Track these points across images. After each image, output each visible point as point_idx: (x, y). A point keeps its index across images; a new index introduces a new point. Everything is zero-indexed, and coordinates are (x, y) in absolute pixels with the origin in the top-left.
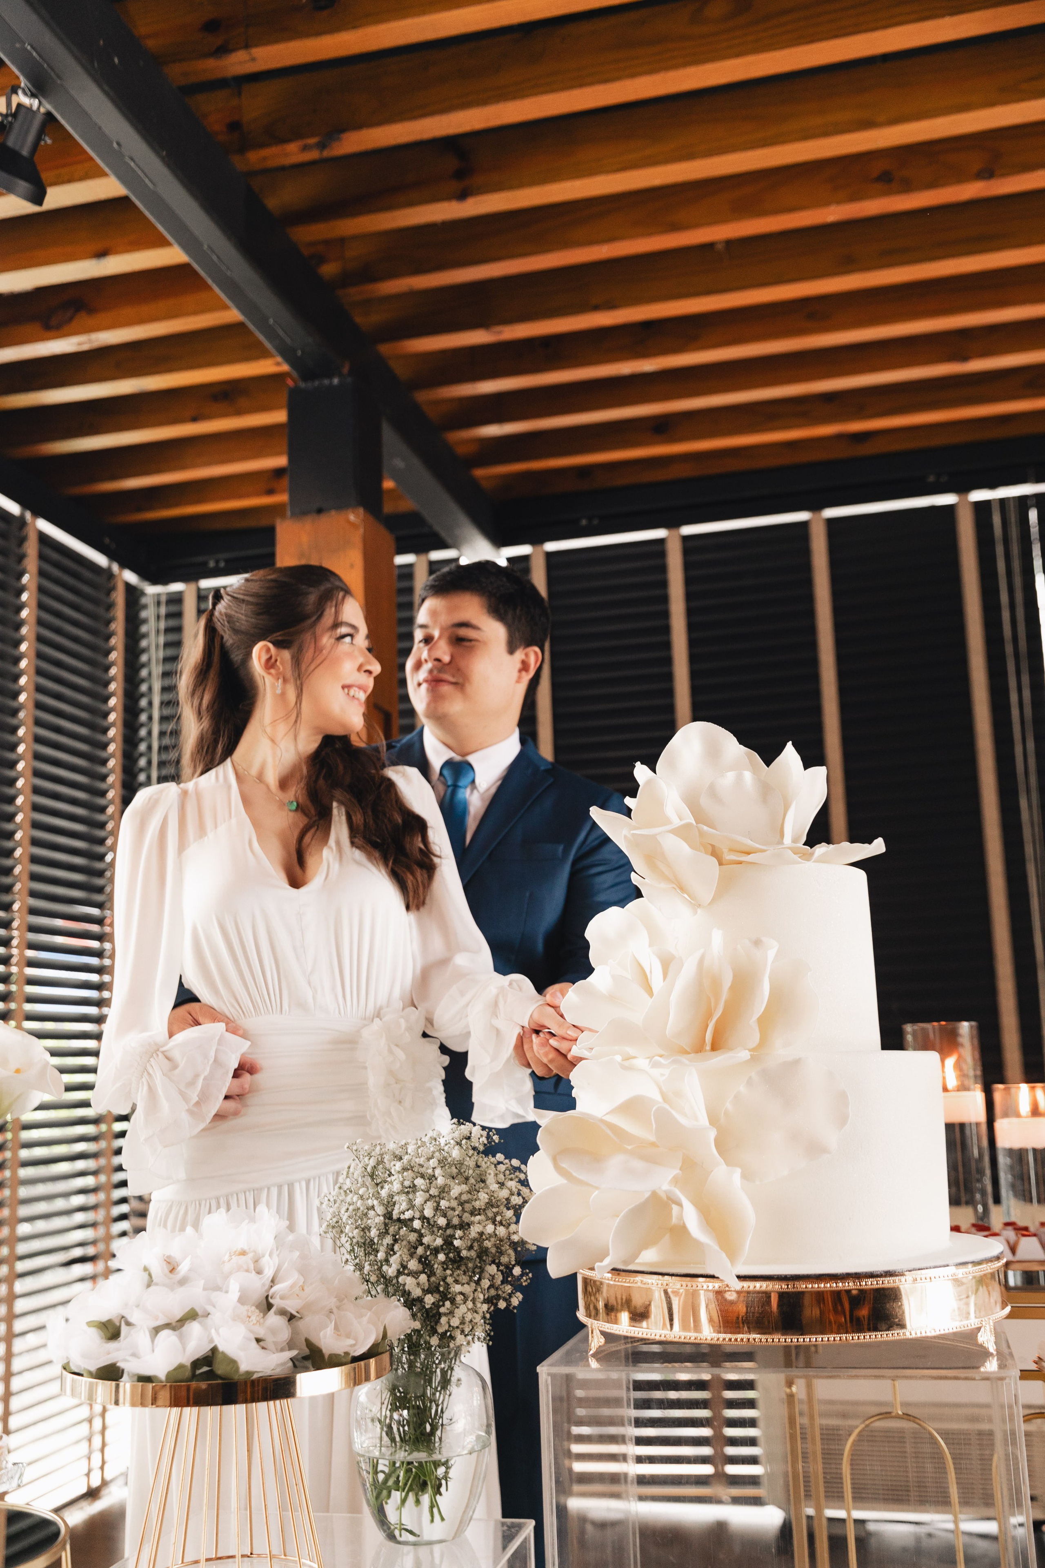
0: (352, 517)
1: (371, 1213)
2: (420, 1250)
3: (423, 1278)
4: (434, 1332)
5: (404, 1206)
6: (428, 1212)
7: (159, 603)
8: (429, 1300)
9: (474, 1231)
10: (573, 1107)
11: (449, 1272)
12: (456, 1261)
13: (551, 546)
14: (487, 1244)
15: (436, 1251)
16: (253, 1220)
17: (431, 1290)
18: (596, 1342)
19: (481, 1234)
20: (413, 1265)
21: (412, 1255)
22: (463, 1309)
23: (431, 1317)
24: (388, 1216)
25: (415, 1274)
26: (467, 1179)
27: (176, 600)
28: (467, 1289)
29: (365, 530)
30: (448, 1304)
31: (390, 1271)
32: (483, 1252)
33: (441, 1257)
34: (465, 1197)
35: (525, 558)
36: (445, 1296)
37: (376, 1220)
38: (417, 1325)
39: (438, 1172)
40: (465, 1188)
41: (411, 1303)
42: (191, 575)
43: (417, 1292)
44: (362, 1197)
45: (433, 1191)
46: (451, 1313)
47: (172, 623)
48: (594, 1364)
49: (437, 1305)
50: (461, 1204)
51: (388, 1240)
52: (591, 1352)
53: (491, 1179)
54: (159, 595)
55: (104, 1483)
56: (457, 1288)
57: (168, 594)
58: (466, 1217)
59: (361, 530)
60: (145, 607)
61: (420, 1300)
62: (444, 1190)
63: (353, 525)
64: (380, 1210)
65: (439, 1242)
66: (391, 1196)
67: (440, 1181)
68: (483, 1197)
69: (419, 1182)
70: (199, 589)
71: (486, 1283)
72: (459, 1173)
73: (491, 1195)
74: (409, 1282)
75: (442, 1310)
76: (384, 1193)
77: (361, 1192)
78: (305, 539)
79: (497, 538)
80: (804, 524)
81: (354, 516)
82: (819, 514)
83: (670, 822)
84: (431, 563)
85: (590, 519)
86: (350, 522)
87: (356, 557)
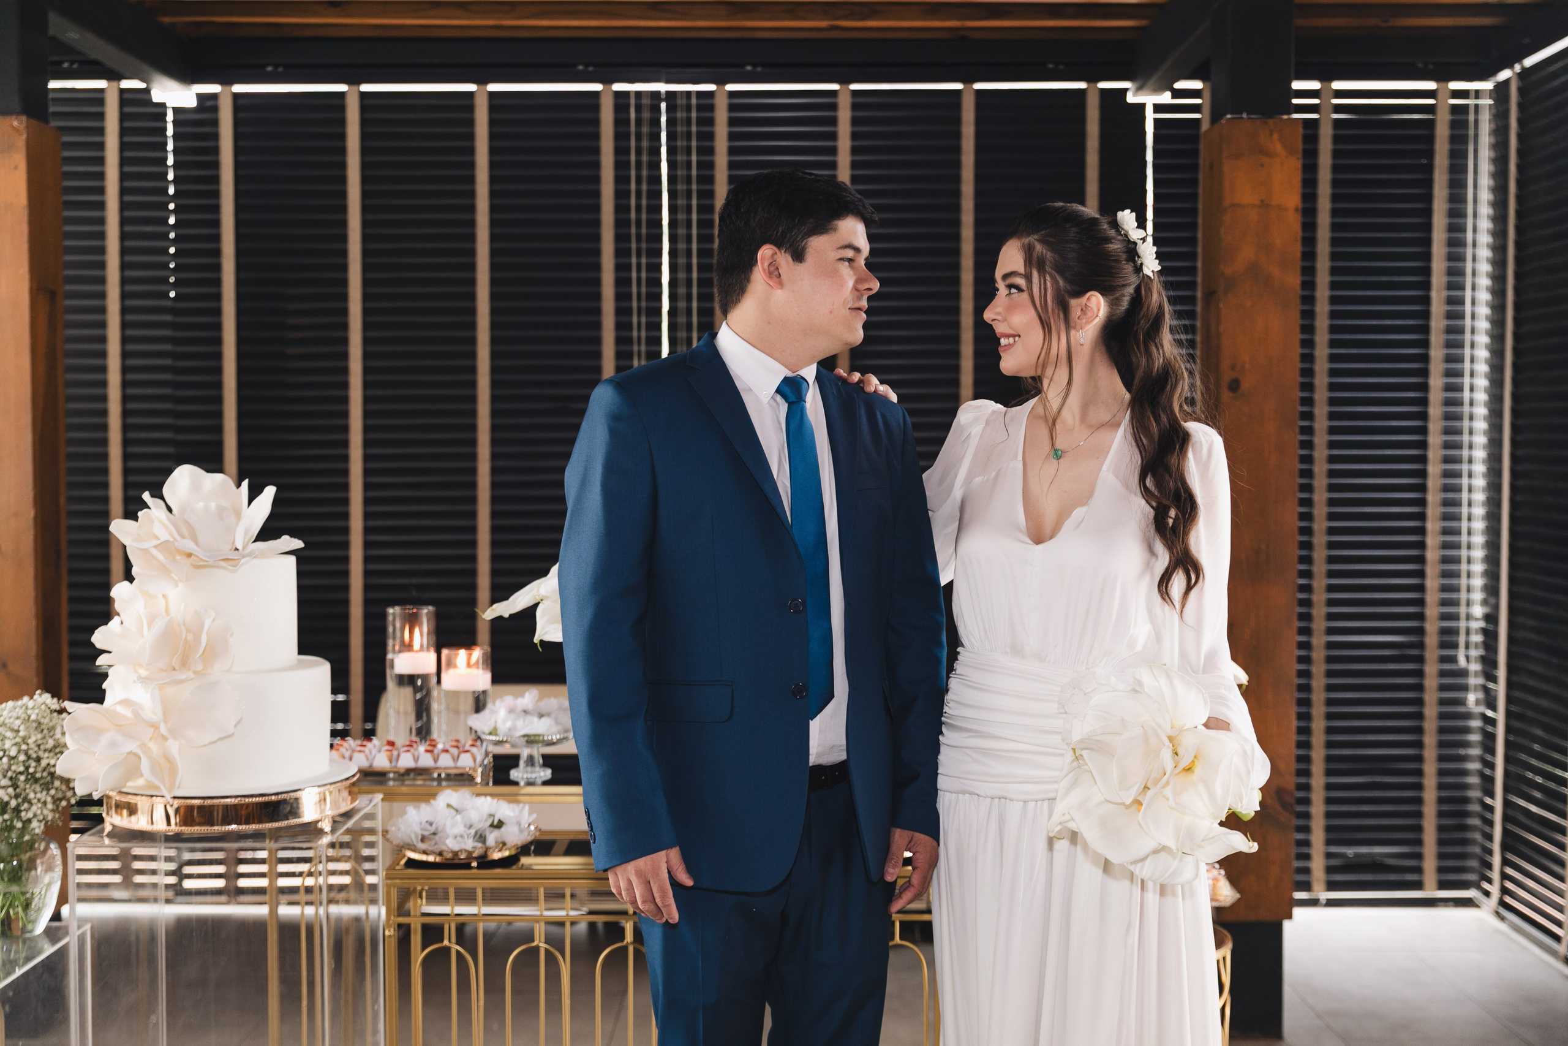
0: (15, 123)
2: (10, 774)
3: (11, 790)
4: (19, 818)
6: (13, 753)
8: (13, 803)
9: (44, 763)
11: (28, 786)
12: (33, 779)
13: (238, 88)
15: (21, 773)
17: (17, 796)
18: (108, 828)
19: (48, 764)
21: (5, 776)
22: (34, 808)
23: (17, 810)
26: (42, 731)
28: (39, 795)
29: (28, 135)
30: (26, 805)
33: (22, 778)
34: (39, 742)
35: (214, 96)
36: (26, 800)
39: (22, 728)
40: (39, 736)
43: (6, 798)
45: (18, 740)
46: (27, 810)
48: (107, 841)
49: (18, 805)
50: (39, 746)
52: (105, 833)
58: (41, 754)
59: (24, 136)
61: (7, 803)
62: (24, 740)
63: (16, 130)
65: (22, 769)
67: (22, 734)
68: (51, 743)
69: (9, 734)
71: (53, 792)
73: (57, 740)
75: (22, 808)
79: (187, 76)
80: (470, 95)
81: (18, 123)
82: (482, 87)
83: (157, 538)
84: (122, 91)
85: (276, 66)
86: (11, 126)
87: (19, 159)
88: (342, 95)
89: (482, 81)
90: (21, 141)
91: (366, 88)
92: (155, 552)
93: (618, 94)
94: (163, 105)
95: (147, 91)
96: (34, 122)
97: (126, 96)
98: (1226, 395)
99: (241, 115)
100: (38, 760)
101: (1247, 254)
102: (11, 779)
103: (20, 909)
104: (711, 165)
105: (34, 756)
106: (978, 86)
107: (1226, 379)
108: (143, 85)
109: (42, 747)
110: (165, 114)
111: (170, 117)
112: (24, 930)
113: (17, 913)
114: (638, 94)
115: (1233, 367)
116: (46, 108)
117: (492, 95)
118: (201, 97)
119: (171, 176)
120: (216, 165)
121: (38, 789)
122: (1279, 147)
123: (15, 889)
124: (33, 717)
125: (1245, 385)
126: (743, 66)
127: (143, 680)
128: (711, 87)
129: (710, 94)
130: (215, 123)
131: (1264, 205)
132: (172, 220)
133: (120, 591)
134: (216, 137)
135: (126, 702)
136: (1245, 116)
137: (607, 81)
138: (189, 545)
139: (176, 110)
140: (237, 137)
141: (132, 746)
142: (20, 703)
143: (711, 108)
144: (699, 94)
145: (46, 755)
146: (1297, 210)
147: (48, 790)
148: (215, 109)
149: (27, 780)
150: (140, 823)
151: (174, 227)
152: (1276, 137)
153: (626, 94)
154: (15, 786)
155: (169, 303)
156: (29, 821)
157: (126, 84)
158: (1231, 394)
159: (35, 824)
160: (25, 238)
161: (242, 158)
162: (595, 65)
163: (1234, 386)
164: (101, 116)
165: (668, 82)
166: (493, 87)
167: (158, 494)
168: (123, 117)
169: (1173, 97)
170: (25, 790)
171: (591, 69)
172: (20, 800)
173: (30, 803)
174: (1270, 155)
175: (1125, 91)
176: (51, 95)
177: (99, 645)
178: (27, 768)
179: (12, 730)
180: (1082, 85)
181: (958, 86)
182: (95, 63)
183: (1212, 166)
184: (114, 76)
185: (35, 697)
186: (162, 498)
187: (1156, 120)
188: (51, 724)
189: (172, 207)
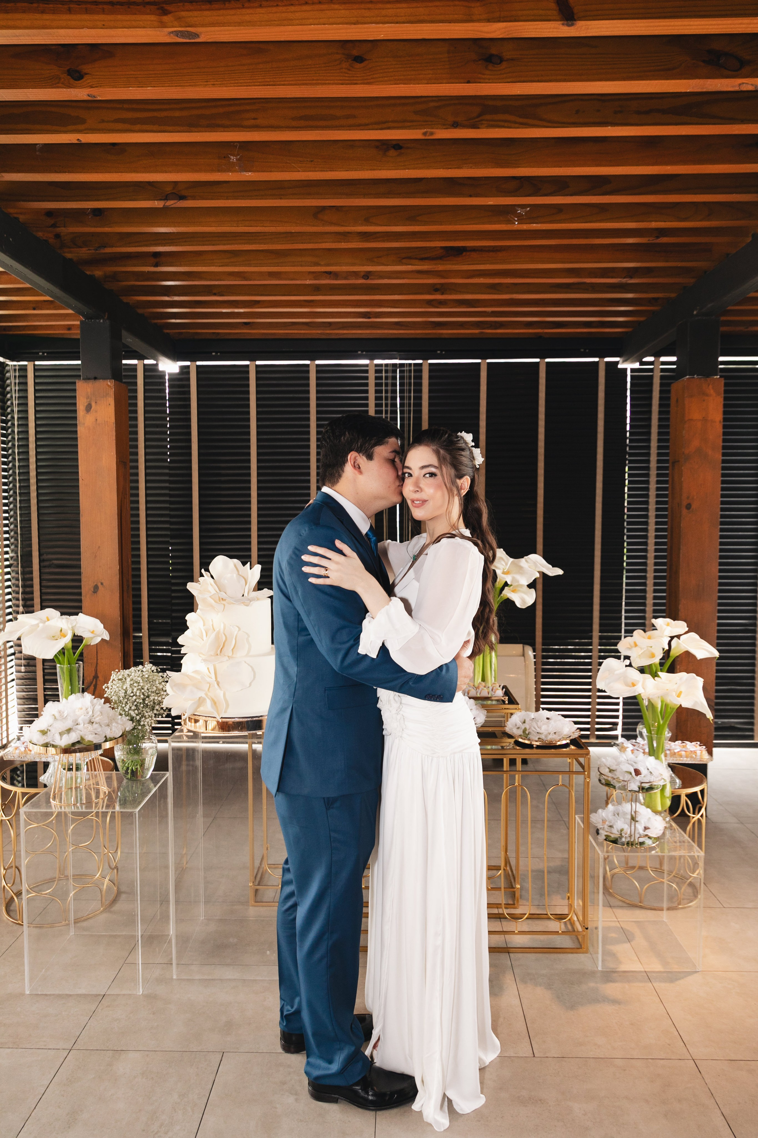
1: (120, 692)
2: (135, 703)
3: (136, 711)
4: (140, 725)
5: (131, 692)
7: (15, 370)
8: (138, 718)
9: (152, 698)
10: (180, 671)
12: (146, 706)
13: (199, 363)
14: (156, 701)
16: (83, 697)
18: (185, 730)
19: (154, 699)
20: (133, 708)
21: (133, 705)
22: (147, 720)
23: (139, 721)
24: (126, 692)
25: (134, 710)
26: (150, 682)
27: (23, 369)
28: (149, 714)
29: (115, 388)
30: (144, 718)
31: (127, 710)
32: (154, 703)
35: (188, 367)
37: (122, 694)
38: (134, 724)
39: (141, 681)
40: (149, 685)
41: (132, 719)
42: (32, 358)
43: (134, 716)
44: (118, 687)
45: (140, 687)
47: (22, 380)
51: (126, 700)
53: (157, 682)
54: (15, 366)
55: (9, 742)
56: (147, 714)
57: (19, 365)
58: (150, 693)
59: (113, 389)
60: (8, 371)
61: (135, 718)
62: (142, 687)
64: (124, 691)
65: (141, 701)
66: (126, 688)
67: (142, 684)
68: (155, 688)
69: (135, 684)
70: (34, 365)
72: (148, 680)
74: (132, 713)
76: (124, 688)
77: (117, 685)
78: (89, 390)
79: (175, 357)
80: (307, 366)
81: (110, 383)
82: (313, 362)
83: (211, 593)
84: (145, 365)
85: (217, 353)
86: (108, 386)
87: (111, 401)
88: (247, 366)
89: (313, 359)
90: (112, 392)
91: (258, 363)
92: (210, 599)
93: (376, 365)
94: (164, 372)
95: (157, 365)
96: (116, 382)
97: (146, 367)
98: (684, 511)
99: (200, 376)
100: (148, 697)
101: (696, 443)
102: (136, 705)
103: (138, 767)
104: (420, 398)
105: (146, 694)
106: (548, 360)
107: (685, 503)
108: (154, 362)
109: (150, 690)
110: (165, 376)
111: (167, 377)
112: (142, 777)
113: (137, 769)
114: (387, 365)
115: (688, 498)
116: (122, 373)
117: (317, 366)
118: (182, 368)
119: (167, 405)
120: (189, 399)
121: (149, 710)
122: (712, 392)
123: (136, 757)
124: (147, 676)
125: (694, 506)
126: (436, 351)
127: (205, 660)
128: (420, 361)
129: (421, 365)
130: (188, 379)
131: (705, 420)
132: (168, 426)
133: (190, 617)
134: (189, 386)
135: (196, 672)
136: (695, 376)
137: (372, 359)
138: (223, 595)
139: (169, 374)
140: (198, 386)
141: (202, 694)
142: (138, 669)
143: (421, 371)
144: (415, 364)
145: (153, 695)
146: (720, 422)
147: (153, 710)
148: (188, 373)
149: (143, 707)
150: (199, 728)
151: (170, 428)
152: (711, 386)
153: (381, 365)
154: (138, 709)
155: (167, 464)
156: (144, 725)
157: (147, 362)
158: (687, 511)
159: (147, 727)
160: (114, 438)
161: (200, 396)
162: (366, 351)
163: (689, 507)
164: (135, 377)
165: (400, 359)
166: (318, 362)
167: (207, 570)
168: (145, 377)
169: (640, 365)
170: (143, 711)
171: (364, 353)
172: (140, 716)
173: (145, 717)
174: (707, 395)
175: (617, 363)
176: (123, 368)
177: (180, 643)
178: (144, 700)
179: (136, 682)
180: (596, 359)
181: (538, 360)
182: (135, 352)
183: (677, 401)
184: (141, 358)
185: (146, 666)
186: (209, 572)
187: (632, 377)
188: (155, 678)
189: (168, 419)
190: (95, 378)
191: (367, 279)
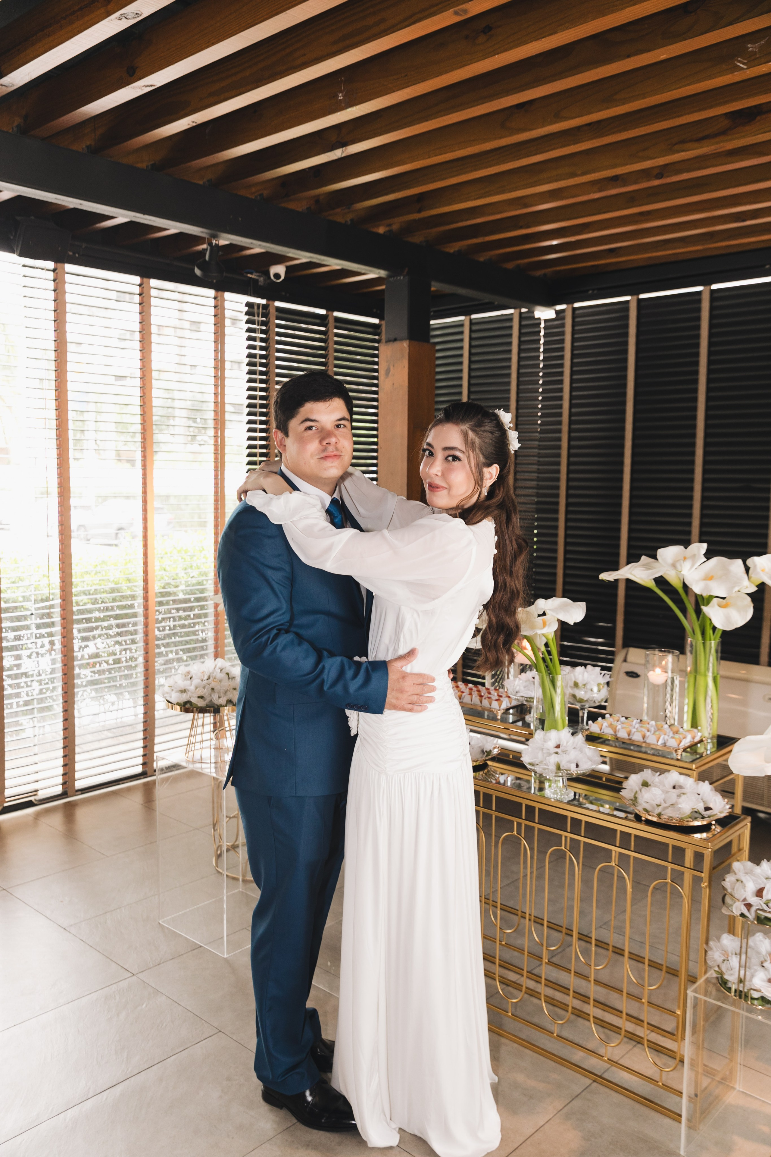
13: (576, 305)
29: (411, 350)
35: (565, 311)
59: (407, 350)
63: (403, 348)
80: (700, 293)
81: (404, 345)
84: (521, 314)
85: (593, 290)
88: (629, 302)
90: (407, 354)
91: (641, 296)
94: (539, 319)
95: (533, 312)
96: (416, 342)
97: (523, 316)
99: (575, 320)
108: (530, 310)
110: (540, 324)
111: (543, 325)
116: (429, 333)
118: (558, 312)
119: (541, 358)
120: (563, 349)
130: (563, 326)
132: (541, 382)
139: (546, 321)
140: (574, 332)
148: (564, 318)
151: (542, 385)
155: (538, 427)
157: (522, 310)
161: (575, 344)
164: (511, 328)
166: (714, 287)
168: (521, 327)
176: (432, 327)
189: (541, 374)
190: (395, 340)
191: (661, 178)
